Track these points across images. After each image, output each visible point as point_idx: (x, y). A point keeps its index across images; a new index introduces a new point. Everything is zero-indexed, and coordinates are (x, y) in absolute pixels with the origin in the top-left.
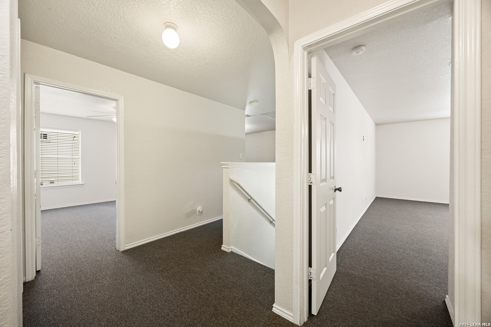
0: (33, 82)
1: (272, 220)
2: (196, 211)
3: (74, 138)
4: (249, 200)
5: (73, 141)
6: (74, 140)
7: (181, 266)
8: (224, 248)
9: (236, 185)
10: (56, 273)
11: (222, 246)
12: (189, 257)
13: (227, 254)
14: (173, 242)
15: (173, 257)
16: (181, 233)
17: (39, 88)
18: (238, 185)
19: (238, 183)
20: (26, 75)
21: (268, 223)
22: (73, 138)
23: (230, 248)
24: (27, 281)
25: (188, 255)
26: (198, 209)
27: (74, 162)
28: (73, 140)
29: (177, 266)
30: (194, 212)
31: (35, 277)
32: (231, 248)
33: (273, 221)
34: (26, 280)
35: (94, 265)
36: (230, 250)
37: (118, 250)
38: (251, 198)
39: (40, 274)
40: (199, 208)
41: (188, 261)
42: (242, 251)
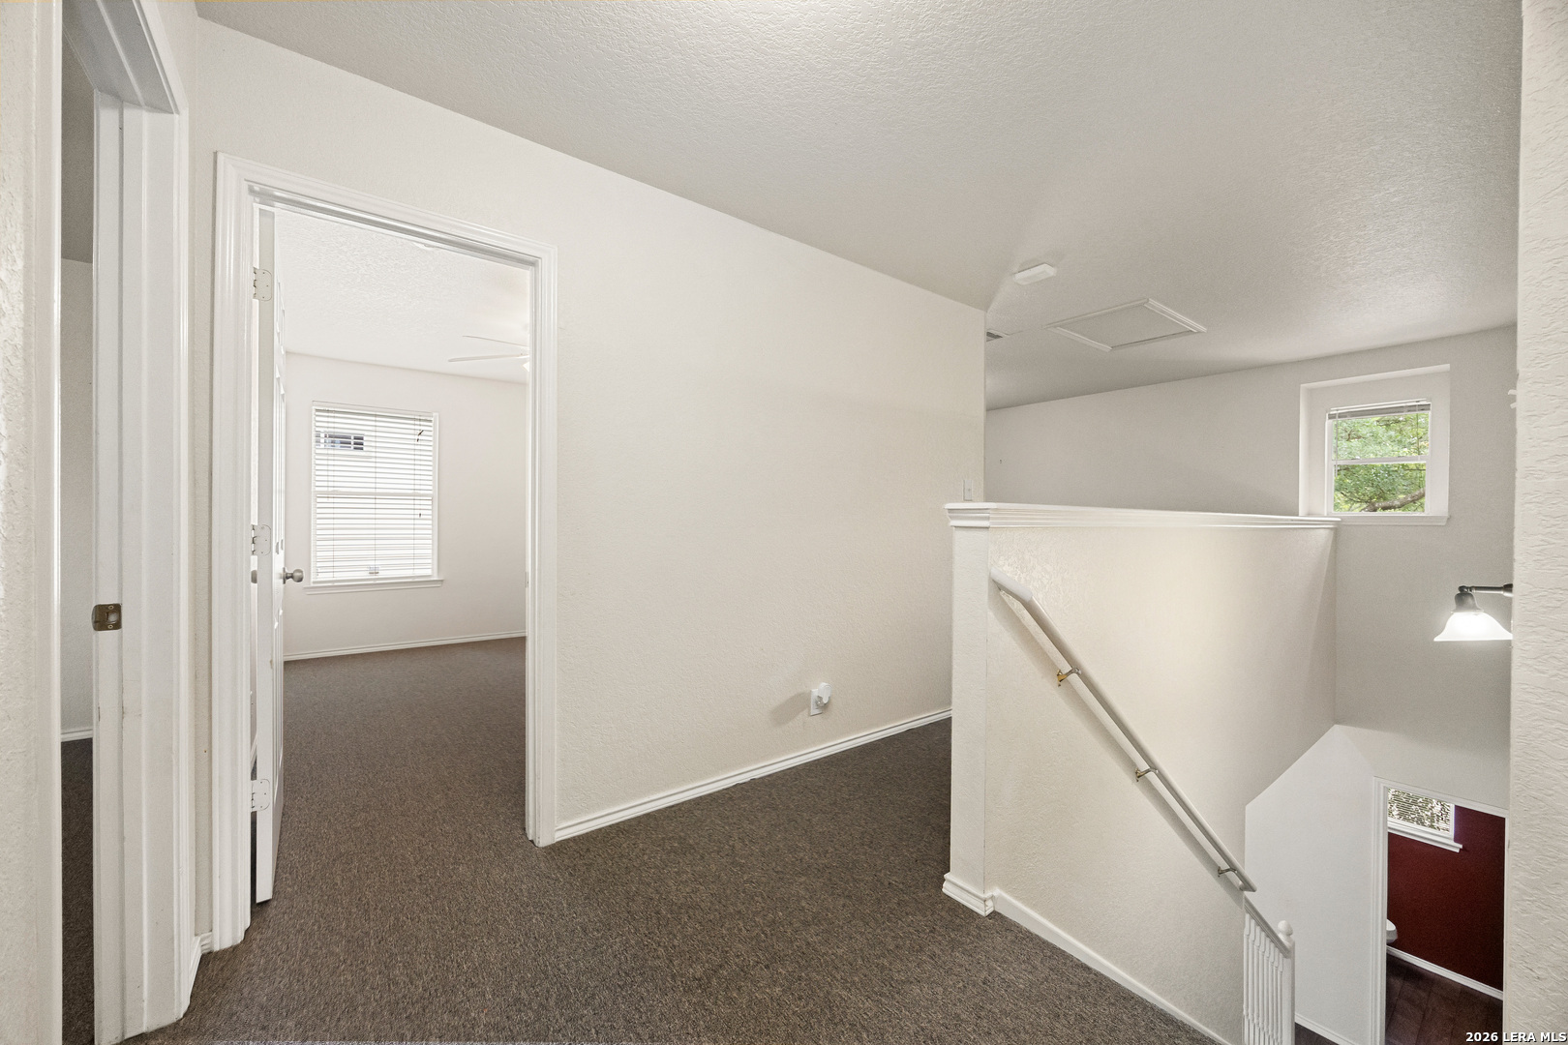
0: (245, 185)
1: (1144, 766)
2: (809, 700)
3: (420, 437)
4: (1061, 678)
5: (417, 447)
6: (419, 443)
7: (784, 966)
8: (955, 886)
9: (1017, 606)
10: (313, 925)
11: (946, 876)
12: (810, 919)
13: (978, 928)
14: (729, 825)
15: (741, 907)
16: (754, 784)
17: (272, 215)
18: (1029, 607)
19: (1027, 598)
20: (221, 157)
21: (1127, 780)
22: (417, 437)
23: (988, 894)
24: (217, 948)
25: (804, 903)
26: (815, 692)
27: (418, 512)
28: (416, 442)
29: (767, 967)
30: (798, 703)
31: (247, 931)
32: (992, 898)
33: (1148, 771)
34: (212, 942)
35: (445, 902)
36: (990, 903)
37: (532, 841)
38: (1076, 668)
39: (265, 920)
40: (820, 689)
41: (808, 944)
42: (1034, 907)
